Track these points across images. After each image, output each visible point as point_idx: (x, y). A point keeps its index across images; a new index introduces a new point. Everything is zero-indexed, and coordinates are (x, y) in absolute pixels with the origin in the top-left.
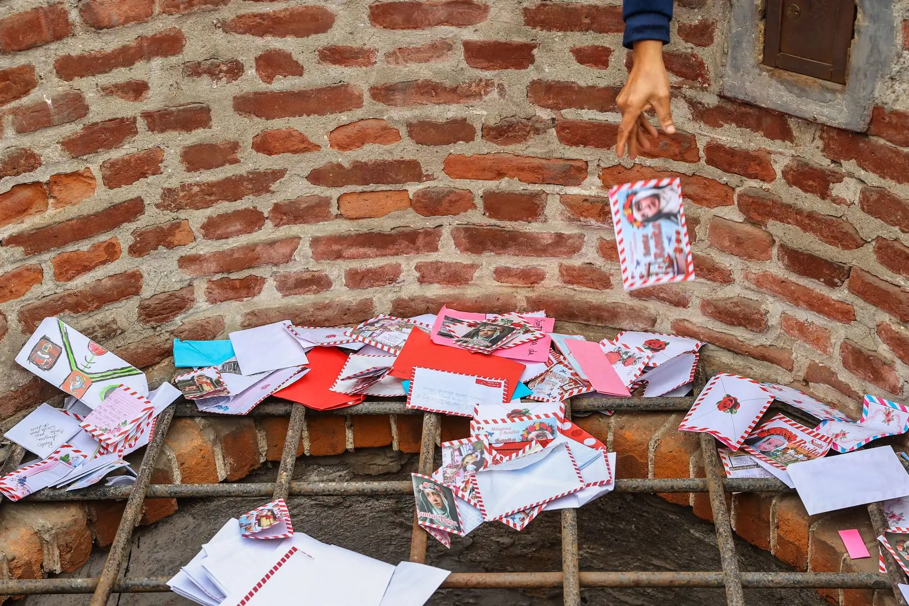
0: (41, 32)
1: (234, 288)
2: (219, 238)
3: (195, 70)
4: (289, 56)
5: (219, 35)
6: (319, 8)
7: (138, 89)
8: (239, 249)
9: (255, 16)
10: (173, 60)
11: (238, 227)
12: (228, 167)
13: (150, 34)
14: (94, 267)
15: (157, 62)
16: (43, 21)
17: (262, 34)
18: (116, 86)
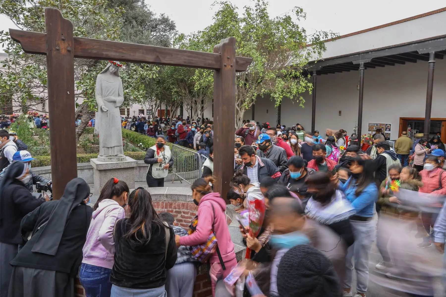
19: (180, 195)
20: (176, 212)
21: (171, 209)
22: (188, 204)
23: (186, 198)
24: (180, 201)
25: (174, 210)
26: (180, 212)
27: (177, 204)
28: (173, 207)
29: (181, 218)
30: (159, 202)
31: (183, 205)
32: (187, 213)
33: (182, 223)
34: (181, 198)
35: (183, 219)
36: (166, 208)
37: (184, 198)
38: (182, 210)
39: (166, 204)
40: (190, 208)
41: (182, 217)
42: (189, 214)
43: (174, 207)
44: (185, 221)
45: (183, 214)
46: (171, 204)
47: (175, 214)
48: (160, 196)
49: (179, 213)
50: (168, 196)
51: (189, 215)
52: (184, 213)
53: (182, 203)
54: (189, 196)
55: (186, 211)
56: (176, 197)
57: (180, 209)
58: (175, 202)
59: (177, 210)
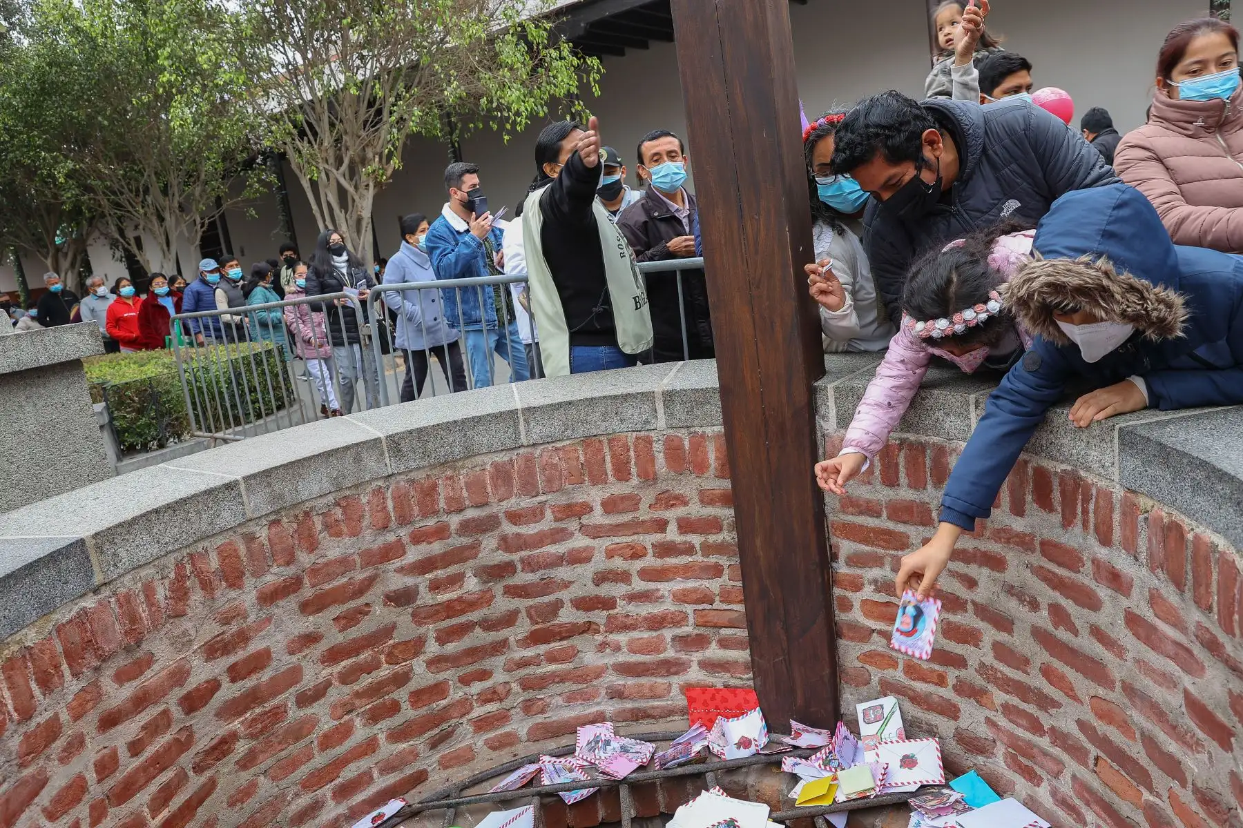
0: (912, 516)
1: (1020, 767)
2: (1011, 721)
3: (1010, 590)
4: (1069, 616)
5: (1028, 573)
6: (1092, 589)
7: (971, 583)
8: (1023, 740)
9: (1050, 572)
10: (997, 575)
11: (1024, 723)
12: (1020, 673)
13: (983, 549)
14: (929, 682)
15: (985, 571)
16: (915, 509)
17: (1054, 588)
18: (957, 572)
19: (477, 420)
20: (466, 527)
21: (431, 522)
22: (529, 460)
23: (517, 433)
24: (479, 459)
25: (454, 521)
26: (486, 525)
27: (463, 480)
28: (442, 504)
29: (502, 557)
30: (356, 499)
31: (502, 475)
32: (536, 514)
33: (512, 581)
34: (482, 439)
35: (516, 557)
36: (404, 520)
37: (500, 435)
38: (498, 508)
39: (400, 500)
40: (549, 481)
41: (506, 544)
42: (549, 514)
43: (449, 500)
44: (530, 565)
45: (509, 529)
46: (430, 492)
47: (466, 541)
48: (358, 460)
49: (484, 531)
50: (405, 447)
51: (547, 523)
52: (515, 517)
53: (496, 466)
54: (530, 410)
55: (526, 503)
56: (457, 436)
57: (487, 504)
58: (449, 473)
59: (471, 514)
